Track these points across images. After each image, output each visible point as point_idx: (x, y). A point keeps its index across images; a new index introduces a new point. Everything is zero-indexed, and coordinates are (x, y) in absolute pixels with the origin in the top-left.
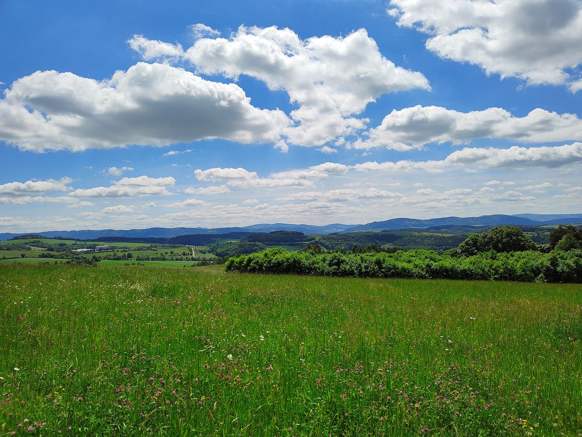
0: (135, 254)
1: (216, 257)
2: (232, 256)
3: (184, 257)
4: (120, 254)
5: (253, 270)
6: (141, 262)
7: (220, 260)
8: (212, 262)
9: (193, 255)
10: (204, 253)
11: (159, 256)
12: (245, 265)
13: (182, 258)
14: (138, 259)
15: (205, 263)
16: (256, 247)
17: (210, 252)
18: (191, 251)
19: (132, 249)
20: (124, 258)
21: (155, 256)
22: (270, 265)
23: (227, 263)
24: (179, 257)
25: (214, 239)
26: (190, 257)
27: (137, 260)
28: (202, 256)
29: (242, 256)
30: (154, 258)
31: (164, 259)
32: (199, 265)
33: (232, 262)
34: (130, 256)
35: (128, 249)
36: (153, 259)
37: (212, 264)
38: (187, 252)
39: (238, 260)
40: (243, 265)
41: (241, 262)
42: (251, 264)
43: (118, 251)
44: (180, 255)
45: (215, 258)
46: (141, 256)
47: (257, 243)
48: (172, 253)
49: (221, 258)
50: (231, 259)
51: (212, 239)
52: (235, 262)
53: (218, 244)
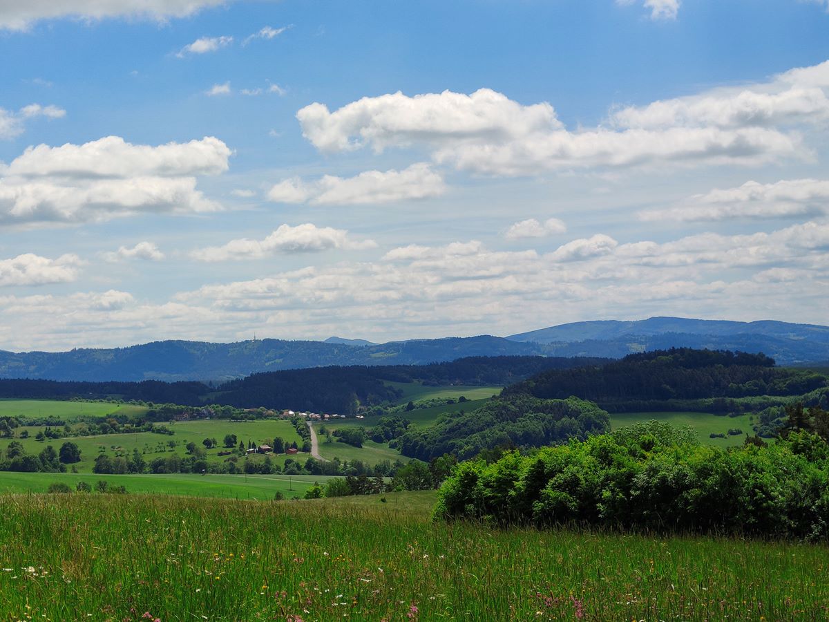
0: (90, 447)
1: (406, 461)
2: (469, 456)
3: (278, 460)
4: (32, 448)
5: (557, 517)
6: (113, 480)
7: (418, 472)
8: (387, 480)
9: (315, 453)
10: (355, 442)
11: (182, 453)
12: (520, 495)
13: (268, 461)
14: (102, 467)
15: (358, 483)
16: (565, 420)
17: (378, 439)
18: (304, 433)
19: (78, 426)
20: (46, 462)
21: (166, 456)
22: (628, 495)
23: (448, 485)
24: (258, 460)
25: (397, 386)
26: (301, 458)
27: (97, 470)
28: (347, 455)
29: (509, 458)
30: (161, 463)
31: (200, 468)
32: (335, 492)
33: (470, 479)
34: (70, 455)
35: (62, 429)
36: (158, 468)
37: (389, 488)
38: (290, 437)
39: (491, 471)
40: (512, 493)
41: (505, 483)
42: (548, 490)
43: (25, 435)
44: (261, 451)
45: (398, 465)
46: (111, 456)
47: (572, 402)
48: (230, 441)
49: (424, 465)
50: (463, 466)
51: (387, 384)
52: (480, 483)
53: (411, 407)
